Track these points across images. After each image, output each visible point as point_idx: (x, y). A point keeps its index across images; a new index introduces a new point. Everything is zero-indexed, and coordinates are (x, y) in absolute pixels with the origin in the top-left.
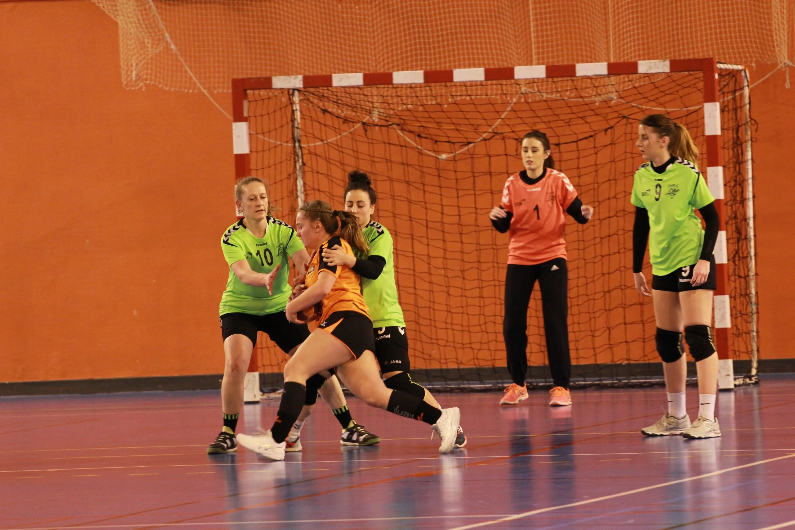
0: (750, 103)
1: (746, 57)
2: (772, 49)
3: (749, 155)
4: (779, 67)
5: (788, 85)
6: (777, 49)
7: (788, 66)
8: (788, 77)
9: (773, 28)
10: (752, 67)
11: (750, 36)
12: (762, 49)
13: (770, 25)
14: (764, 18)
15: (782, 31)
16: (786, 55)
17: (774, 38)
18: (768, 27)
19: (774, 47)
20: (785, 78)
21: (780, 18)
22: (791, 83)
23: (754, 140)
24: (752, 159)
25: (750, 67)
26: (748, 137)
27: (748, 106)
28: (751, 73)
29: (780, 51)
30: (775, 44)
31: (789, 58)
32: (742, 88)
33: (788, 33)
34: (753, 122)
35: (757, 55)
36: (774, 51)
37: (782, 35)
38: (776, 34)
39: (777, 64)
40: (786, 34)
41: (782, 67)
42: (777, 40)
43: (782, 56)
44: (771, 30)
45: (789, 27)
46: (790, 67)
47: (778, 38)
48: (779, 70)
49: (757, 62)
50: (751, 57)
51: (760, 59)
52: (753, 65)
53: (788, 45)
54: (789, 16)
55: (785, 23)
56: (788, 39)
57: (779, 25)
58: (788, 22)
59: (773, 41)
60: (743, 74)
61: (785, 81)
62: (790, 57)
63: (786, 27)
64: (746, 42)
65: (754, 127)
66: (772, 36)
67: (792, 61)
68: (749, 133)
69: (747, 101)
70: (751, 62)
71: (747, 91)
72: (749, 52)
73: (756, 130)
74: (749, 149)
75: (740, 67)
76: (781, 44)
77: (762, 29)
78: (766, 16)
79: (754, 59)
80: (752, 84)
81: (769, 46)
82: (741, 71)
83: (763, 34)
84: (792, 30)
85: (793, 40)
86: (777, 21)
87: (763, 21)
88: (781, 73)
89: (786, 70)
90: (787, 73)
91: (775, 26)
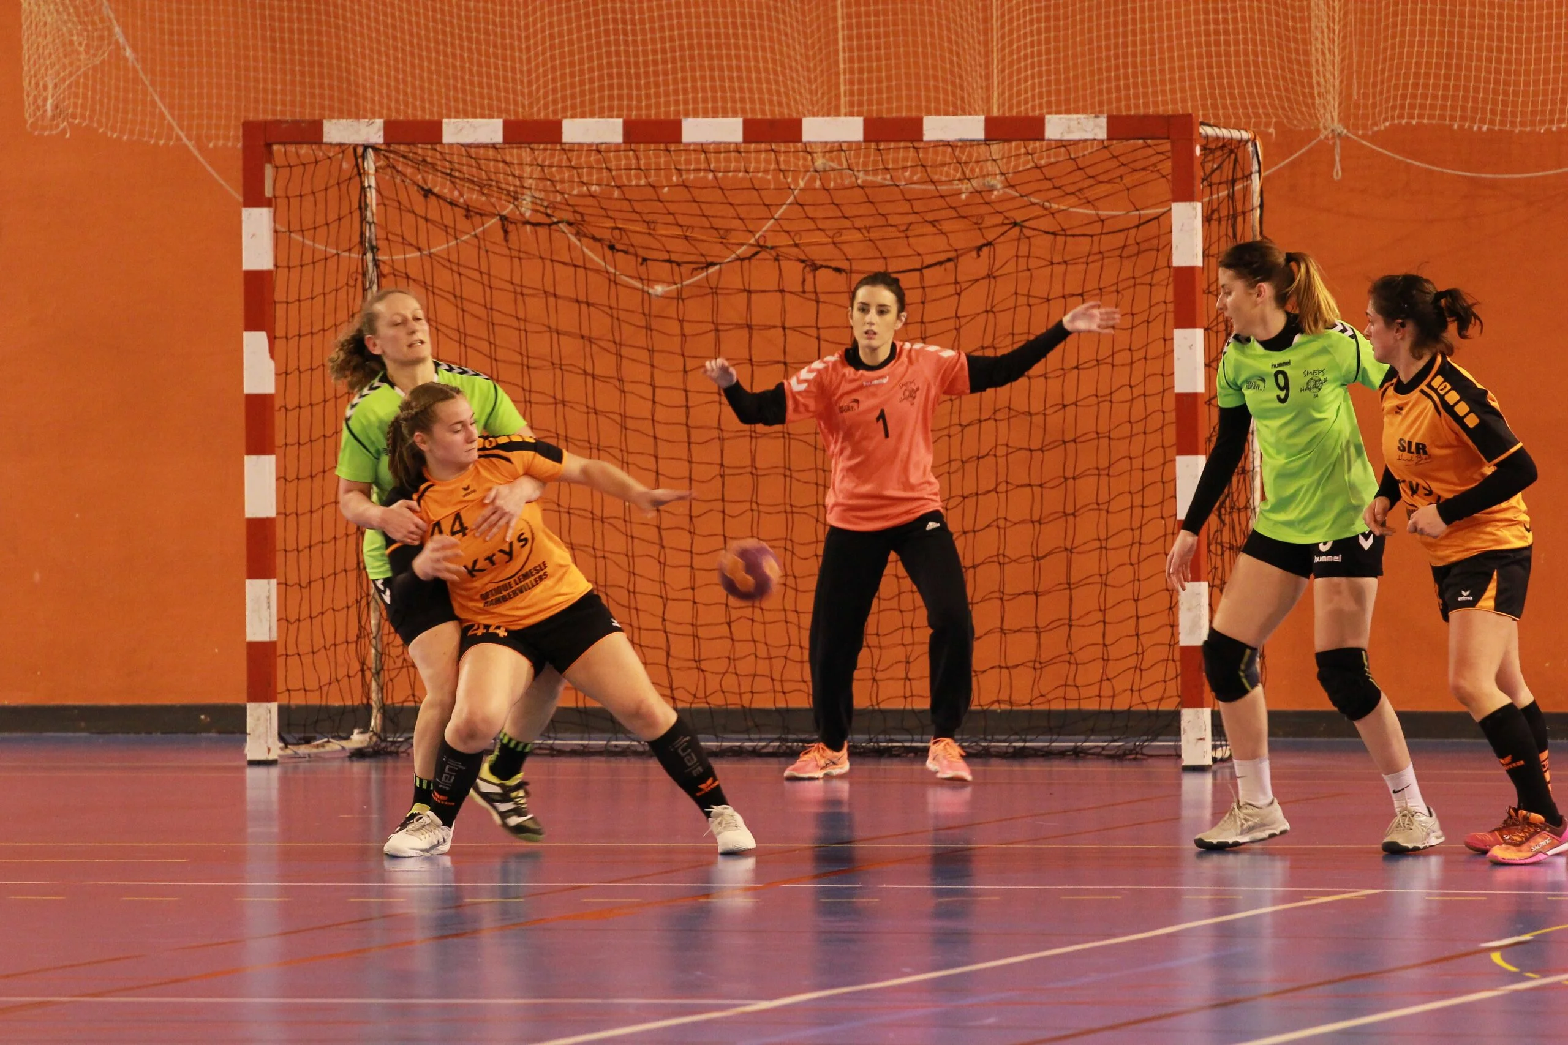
0: (1261, 206)
1: (1257, 115)
2: (1310, 101)
4: (1322, 137)
5: (1338, 174)
6: (1318, 101)
7: (1339, 135)
8: (1337, 158)
9: (1313, 60)
10: (1271, 134)
11: (1266, 74)
12: (1289, 99)
13: (1307, 53)
14: (1296, 40)
15: (1329, 67)
16: (1336, 114)
17: (1314, 81)
18: (1302, 58)
19: (1312, 96)
20: (1333, 160)
21: (1326, 41)
22: (1343, 169)
25: (1265, 137)
27: (1258, 212)
28: (1265, 146)
29: (1324, 107)
30: (1316, 92)
31: (1340, 120)
32: (1248, 177)
33: (1342, 71)
35: (1280, 112)
36: (1313, 104)
37: (1328, 75)
38: (1318, 72)
39: (1317, 131)
40: (1337, 73)
41: (1326, 138)
42: (1318, 83)
43: (1328, 116)
44: (1307, 64)
45: (1343, 60)
46: (1345, 139)
47: (1322, 80)
48: (1321, 141)
49: (1277, 125)
50: (1267, 115)
51: (1285, 120)
52: (1271, 130)
53: (1340, 93)
54: (1345, 37)
55: (1336, 51)
56: (1341, 82)
57: (1323, 54)
58: (1343, 49)
59: (1311, 87)
60: (1250, 148)
61: (1332, 164)
62: (1344, 120)
63: (1337, 59)
64: (1259, 86)
66: (1310, 75)
67: (1347, 127)
69: (1256, 200)
70: (1268, 125)
71: (1256, 182)
72: (1264, 106)
75: (1245, 135)
76: (1328, 92)
77: (1290, 61)
78: (1300, 36)
79: (1274, 120)
80: (1265, 170)
81: (1304, 94)
82: (1247, 141)
83: (1292, 71)
84: (1350, 66)
85: (1349, 86)
86: (1320, 46)
87: (1292, 45)
88: (1324, 150)
89: (1334, 144)
90: (1338, 150)
91: (1315, 56)
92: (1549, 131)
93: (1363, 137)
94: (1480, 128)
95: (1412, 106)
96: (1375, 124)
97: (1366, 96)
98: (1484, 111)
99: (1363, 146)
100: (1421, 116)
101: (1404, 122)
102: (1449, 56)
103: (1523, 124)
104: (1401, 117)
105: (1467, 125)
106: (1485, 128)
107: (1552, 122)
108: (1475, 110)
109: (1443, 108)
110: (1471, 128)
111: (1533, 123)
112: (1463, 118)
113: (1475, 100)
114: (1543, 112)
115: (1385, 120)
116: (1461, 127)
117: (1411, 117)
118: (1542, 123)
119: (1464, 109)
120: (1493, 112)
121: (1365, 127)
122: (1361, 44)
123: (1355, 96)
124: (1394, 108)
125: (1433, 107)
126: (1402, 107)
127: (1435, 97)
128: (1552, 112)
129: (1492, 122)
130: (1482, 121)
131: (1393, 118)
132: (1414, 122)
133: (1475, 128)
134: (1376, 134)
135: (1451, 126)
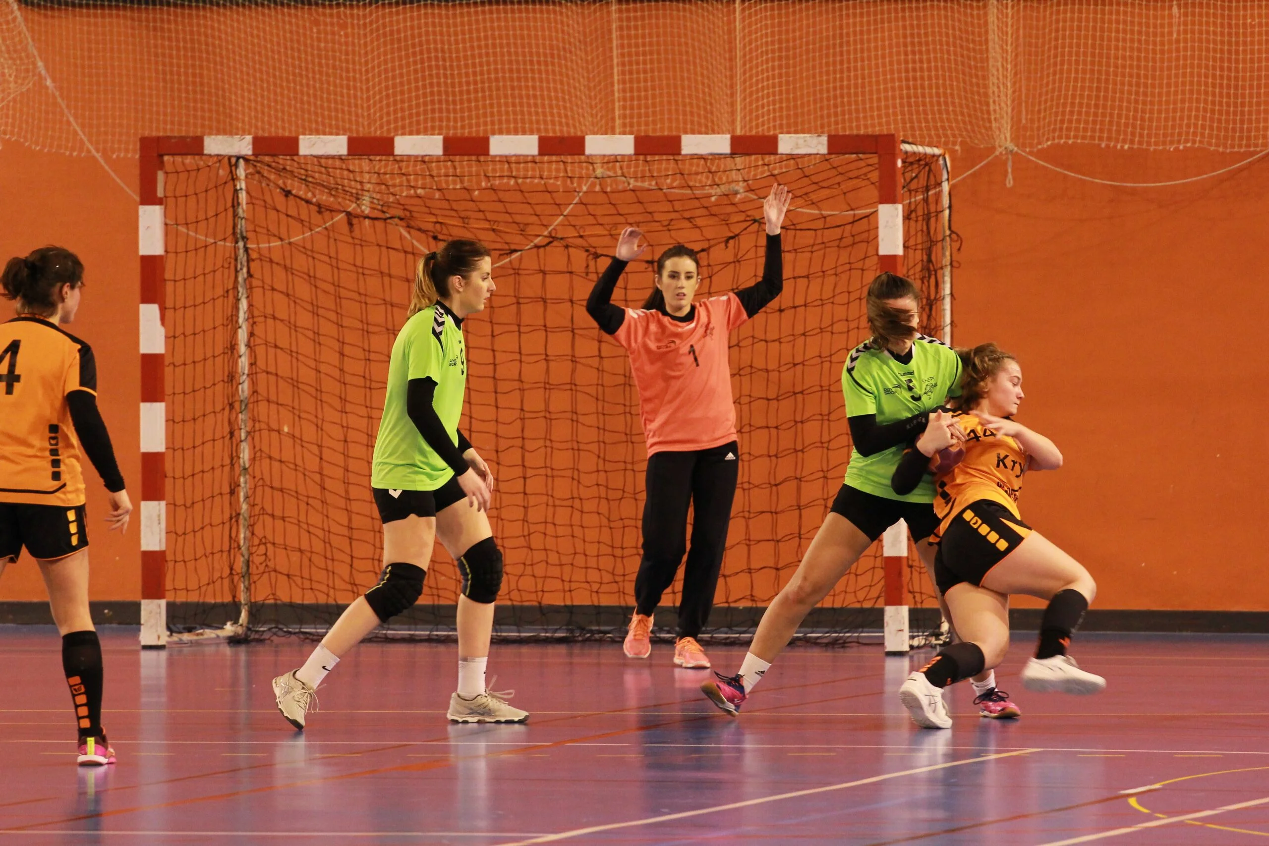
0: (950, 207)
1: (946, 136)
2: (988, 125)
3: (947, 290)
4: (997, 153)
5: (1010, 182)
6: (994, 125)
7: (1011, 151)
8: (1010, 170)
9: (990, 91)
10: (956, 151)
11: (953, 103)
12: (971, 123)
13: (986, 87)
14: (977, 76)
15: (1003, 98)
16: (1008, 135)
17: (992, 108)
18: (982, 91)
19: (990, 121)
20: (1006, 171)
21: (1001, 77)
22: (1014, 179)
23: (955, 264)
24: (952, 294)
25: (953, 153)
26: (947, 260)
27: (947, 212)
28: (953, 160)
29: (999, 129)
30: (993, 117)
31: (1012, 140)
32: (939, 184)
33: (1013, 101)
34: (954, 236)
35: (964, 133)
36: (991, 127)
37: (1003, 105)
38: (994, 102)
39: (993, 148)
40: (1009, 103)
41: (1001, 153)
42: (995, 111)
43: (1002, 136)
44: (986, 95)
45: (1014, 92)
46: (1015, 155)
47: (997, 108)
48: (996, 157)
49: (962, 143)
50: (954, 136)
51: (968, 140)
52: (958, 148)
53: (1012, 119)
54: (1016, 74)
55: (1009, 84)
56: (1013, 110)
57: (998, 87)
58: (1014, 83)
59: (988, 112)
60: (941, 162)
61: (1006, 176)
62: (1015, 139)
63: (1010, 92)
64: (948, 112)
65: (956, 245)
66: (988, 105)
67: (1017, 145)
68: (948, 253)
69: (946, 201)
70: (954, 143)
71: (946, 187)
72: (952, 129)
73: (959, 249)
74: (947, 279)
75: (937, 151)
76: (1002, 117)
77: (972, 93)
78: (980, 73)
79: (960, 140)
80: (953, 179)
81: (983, 119)
82: (939, 156)
83: (974, 101)
84: (1020, 97)
85: (1020, 112)
86: (996, 81)
87: (974, 80)
88: (1000, 163)
89: (1007, 159)
90: (1010, 163)
91: (992, 89)
92: (1177, 149)
93: (1031, 153)
94: (1122, 147)
95: (1069, 129)
96: (1039, 143)
97: (1032, 121)
98: (1125, 133)
99: (1029, 161)
100: (1076, 137)
101: (1062, 141)
102: (1098, 89)
103: (1156, 144)
104: (1060, 137)
105: (1112, 144)
106: (1126, 147)
107: (1179, 142)
108: (1118, 132)
109: (1093, 130)
110: (1115, 147)
111: (1164, 143)
112: (1109, 139)
113: (1118, 124)
114: (1172, 135)
115: (1048, 140)
116: (1108, 146)
117: (1068, 137)
118: (1172, 143)
119: (1110, 131)
120: (1133, 134)
121: (1031, 145)
122: (1028, 79)
123: (1024, 121)
124: (1054, 130)
125: (1085, 130)
126: (1061, 129)
127: (1087, 122)
128: (1180, 134)
129: (1132, 142)
130: (1124, 141)
131: (1054, 139)
132: (1070, 142)
133: (1119, 147)
134: (1039, 151)
135: (1099, 145)
